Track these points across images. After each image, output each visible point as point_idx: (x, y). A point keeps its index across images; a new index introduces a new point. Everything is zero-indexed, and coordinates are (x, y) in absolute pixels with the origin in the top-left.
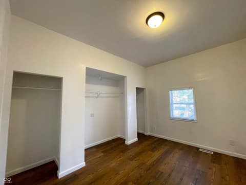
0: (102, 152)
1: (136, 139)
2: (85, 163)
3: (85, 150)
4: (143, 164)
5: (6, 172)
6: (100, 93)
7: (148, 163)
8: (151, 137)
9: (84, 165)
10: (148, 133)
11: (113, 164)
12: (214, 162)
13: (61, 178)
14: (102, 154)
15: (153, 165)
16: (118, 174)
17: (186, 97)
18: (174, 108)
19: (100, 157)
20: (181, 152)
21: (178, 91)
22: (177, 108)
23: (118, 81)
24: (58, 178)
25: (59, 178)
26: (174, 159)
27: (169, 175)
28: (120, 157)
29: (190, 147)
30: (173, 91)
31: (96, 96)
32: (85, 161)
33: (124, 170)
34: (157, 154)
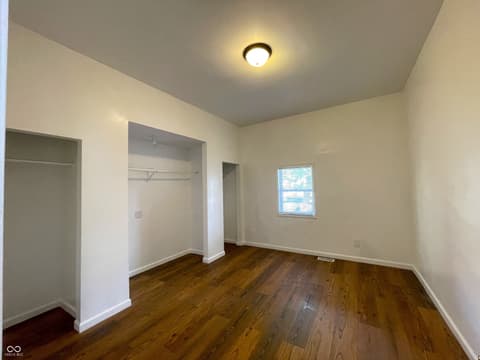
0: (161, 280)
1: (223, 253)
2: (129, 300)
3: (131, 279)
4: (235, 288)
5: (4, 318)
6: (153, 173)
7: (243, 287)
8: (246, 247)
9: (130, 304)
10: (241, 242)
11: (184, 295)
12: (334, 272)
13: (84, 332)
14: (161, 283)
15: (251, 287)
16: (194, 307)
17: (304, 180)
18: (285, 199)
19: (158, 288)
20: (293, 264)
21: (292, 170)
22: (290, 200)
23: (188, 150)
24: (77, 332)
25: (81, 331)
26: (282, 274)
27: (275, 296)
28: (195, 284)
29: (305, 257)
30: (283, 170)
31: (146, 177)
32: (130, 297)
33: (205, 300)
34: (257, 272)
